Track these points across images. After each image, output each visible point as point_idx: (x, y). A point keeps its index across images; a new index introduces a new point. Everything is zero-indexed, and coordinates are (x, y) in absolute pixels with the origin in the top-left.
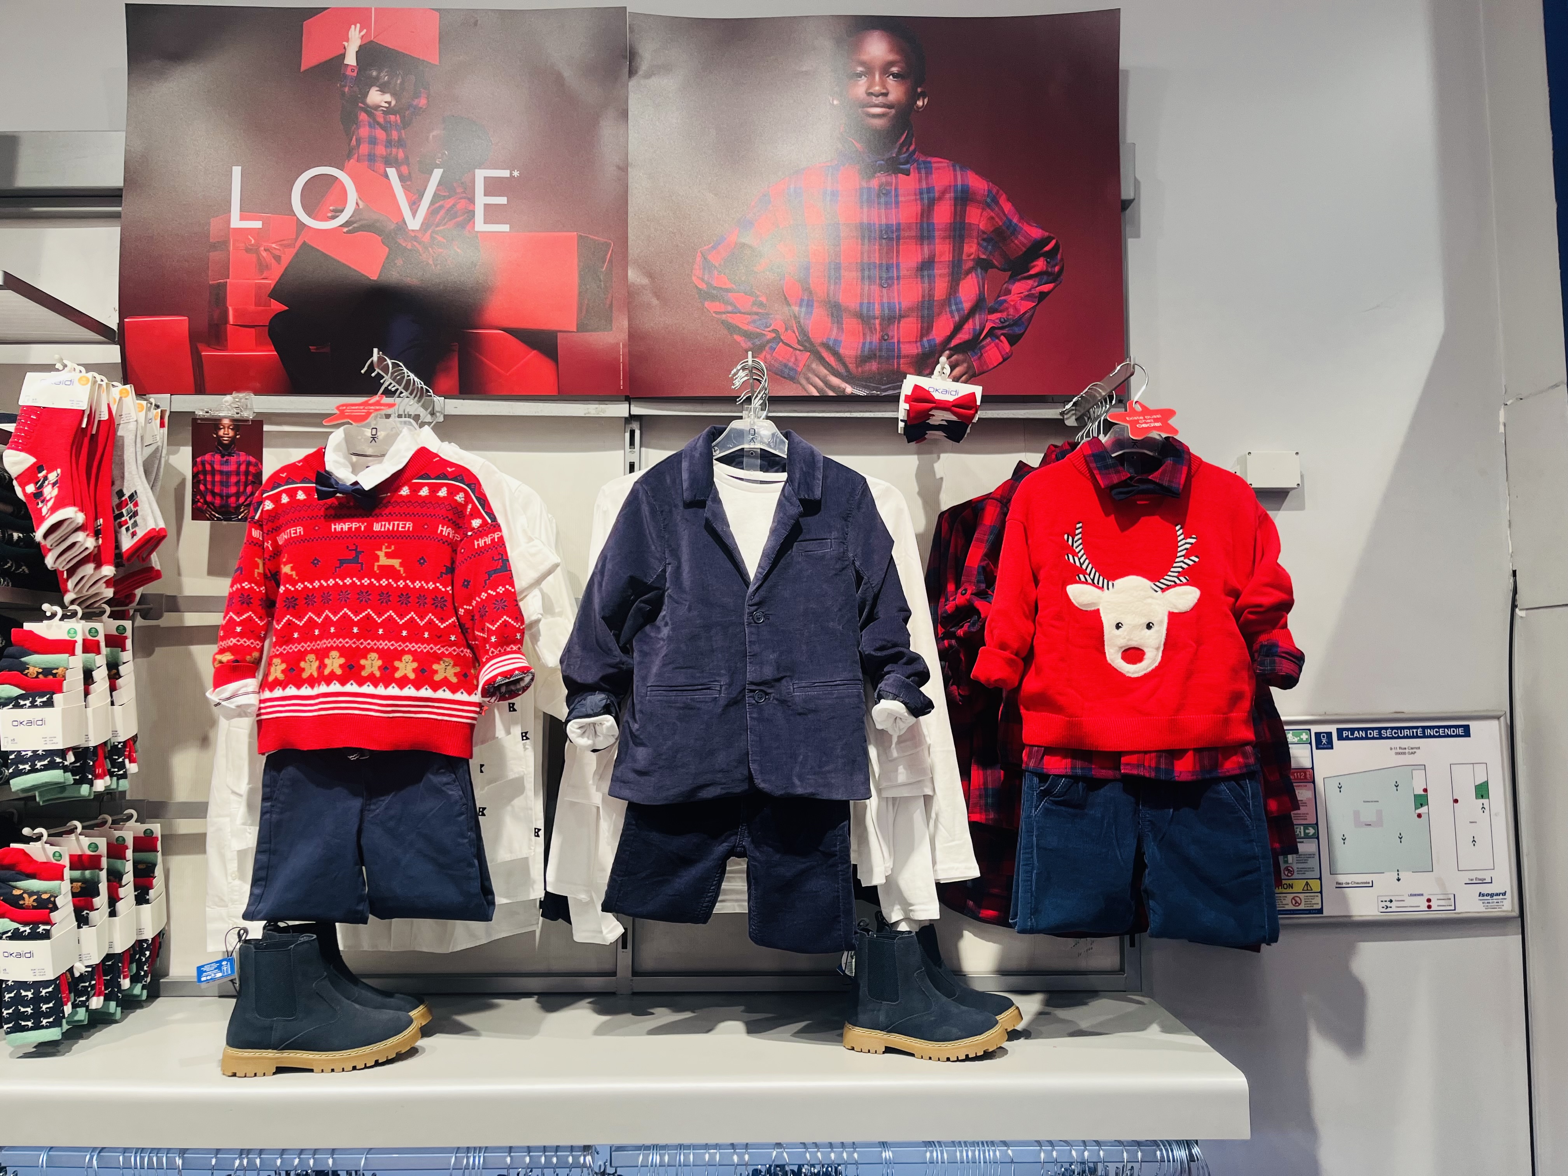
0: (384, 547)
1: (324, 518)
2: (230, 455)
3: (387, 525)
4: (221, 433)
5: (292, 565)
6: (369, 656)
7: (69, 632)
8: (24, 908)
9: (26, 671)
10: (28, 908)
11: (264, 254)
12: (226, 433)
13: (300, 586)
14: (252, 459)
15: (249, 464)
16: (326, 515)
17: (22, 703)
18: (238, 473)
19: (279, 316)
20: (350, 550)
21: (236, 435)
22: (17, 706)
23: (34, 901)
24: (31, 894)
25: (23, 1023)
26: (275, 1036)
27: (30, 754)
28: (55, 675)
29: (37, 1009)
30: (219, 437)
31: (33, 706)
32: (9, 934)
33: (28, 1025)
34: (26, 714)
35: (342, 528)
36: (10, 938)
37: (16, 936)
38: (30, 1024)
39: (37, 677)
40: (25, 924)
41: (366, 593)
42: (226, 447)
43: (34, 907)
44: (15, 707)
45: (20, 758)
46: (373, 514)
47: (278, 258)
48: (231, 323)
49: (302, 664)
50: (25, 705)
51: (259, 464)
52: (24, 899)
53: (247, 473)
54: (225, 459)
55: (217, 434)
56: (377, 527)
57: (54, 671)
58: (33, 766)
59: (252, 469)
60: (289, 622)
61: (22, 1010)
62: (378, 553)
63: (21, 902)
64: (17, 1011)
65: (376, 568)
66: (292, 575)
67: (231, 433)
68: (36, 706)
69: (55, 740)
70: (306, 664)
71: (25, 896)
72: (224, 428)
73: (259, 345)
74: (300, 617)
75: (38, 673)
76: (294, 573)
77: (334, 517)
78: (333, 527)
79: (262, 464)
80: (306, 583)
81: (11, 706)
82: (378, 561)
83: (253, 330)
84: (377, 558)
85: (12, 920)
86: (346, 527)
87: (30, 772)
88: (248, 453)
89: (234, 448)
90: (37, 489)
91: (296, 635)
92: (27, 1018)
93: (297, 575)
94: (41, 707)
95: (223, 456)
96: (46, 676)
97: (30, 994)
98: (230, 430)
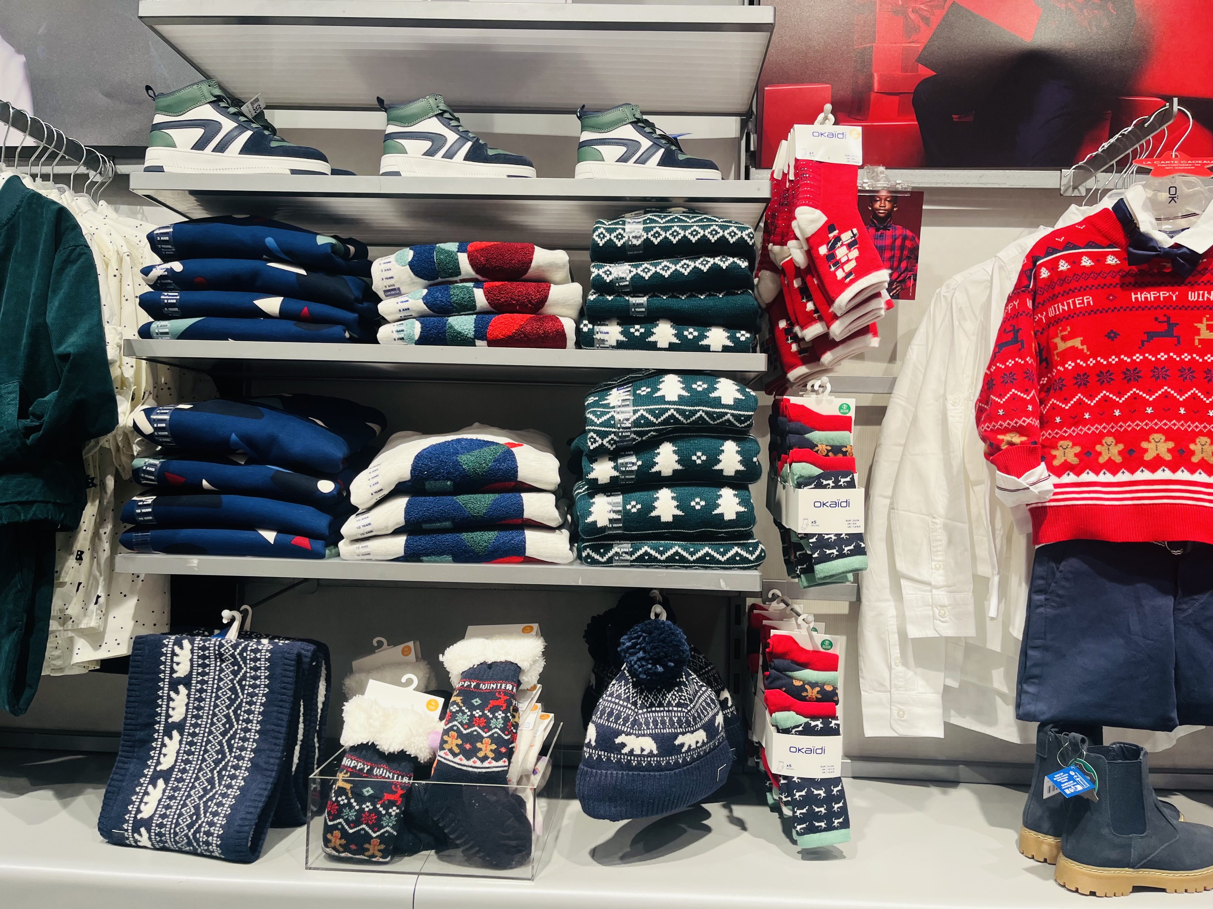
0: (1204, 319)
1: (1121, 286)
2: (885, 228)
3: (1206, 295)
4: (877, 205)
5: (1082, 338)
6: (1197, 440)
7: (841, 408)
8: (806, 700)
9: (817, 449)
10: (811, 700)
11: (912, 16)
12: (882, 207)
13: (1092, 362)
14: (908, 233)
15: (905, 238)
16: (1124, 284)
17: (825, 482)
18: (892, 248)
19: (926, 81)
20: (1159, 322)
21: (893, 207)
22: (820, 486)
23: (818, 692)
24: (813, 685)
25: (817, 824)
26: (1134, 855)
27: (834, 538)
28: (845, 454)
29: (830, 809)
30: (874, 210)
31: (837, 486)
32: (800, 728)
33: (821, 826)
34: (829, 494)
35: (1146, 298)
36: (801, 733)
37: (808, 731)
38: (823, 824)
39: (827, 455)
40: (814, 718)
41: (1189, 370)
42: (882, 220)
43: (818, 700)
44: (816, 487)
45: (822, 542)
46: (1186, 282)
47: (926, 20)
48: (876, 91)
49: (1098, 448)
50: (829, 484)
51: (916, 239)
52: (806, 691)
53: (902, 248)
54: (879, 233)
55: (872, 207)
56: (1192, 297)
57: (844, 449)
58: (841, 550)
59: (908, 243)
60: (1080, 401)
61: (817, 810)
62: (1199, 325)
63: (804, 694)
64: (811, 810)
65: (1197, 342)
66: (1083, 350)
67: (888, 206)
68: (840, 487)
69: (858, 524)
70: (1103, 448)
71: (807, 687)
72: (881, 200)
73: (901, 115)
74: (1091, 396)
75: (828, 451)
76: (1085, 347)
77: (1134, 286)
78: (1133, 296)
79: (919, 239)
80: (1099, 359)
81: (813, 486)
82: (1199, 334)
83: (897, 97)
84: (1198, 332)
85: (798, 713)
86: (1151, 296)
87: (838, 557)
88: (905, 227)
89: (890, 221)
90: (829, 250)
91: (1087, 416)
92: (820, 818)
93: (1088, 350)
94: (845, 487)
95: (877, 230)
96: (835, 454)
97: (822, 793)
98: (887, 202)
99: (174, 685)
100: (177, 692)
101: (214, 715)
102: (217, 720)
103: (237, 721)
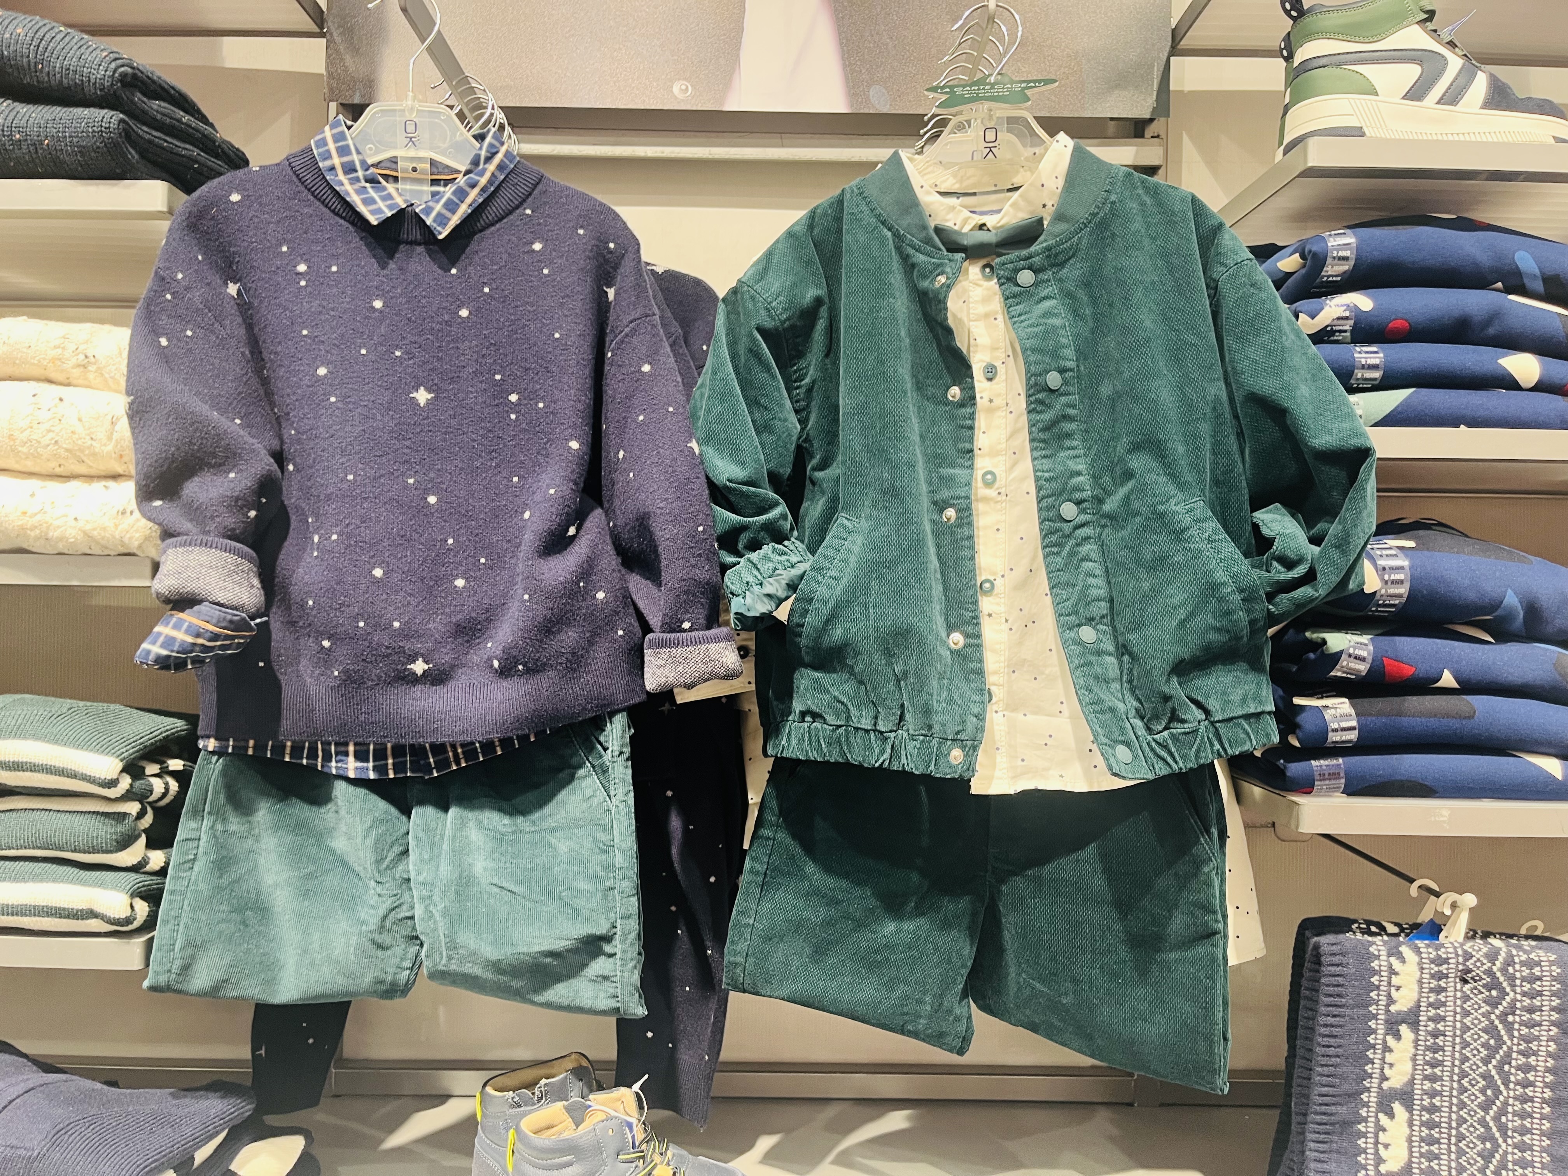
99: (1393, 1027)
100: (1398, 1036)
101: (1463, 1075)
102: (1470, 1082)
103: (1506, 1084)
